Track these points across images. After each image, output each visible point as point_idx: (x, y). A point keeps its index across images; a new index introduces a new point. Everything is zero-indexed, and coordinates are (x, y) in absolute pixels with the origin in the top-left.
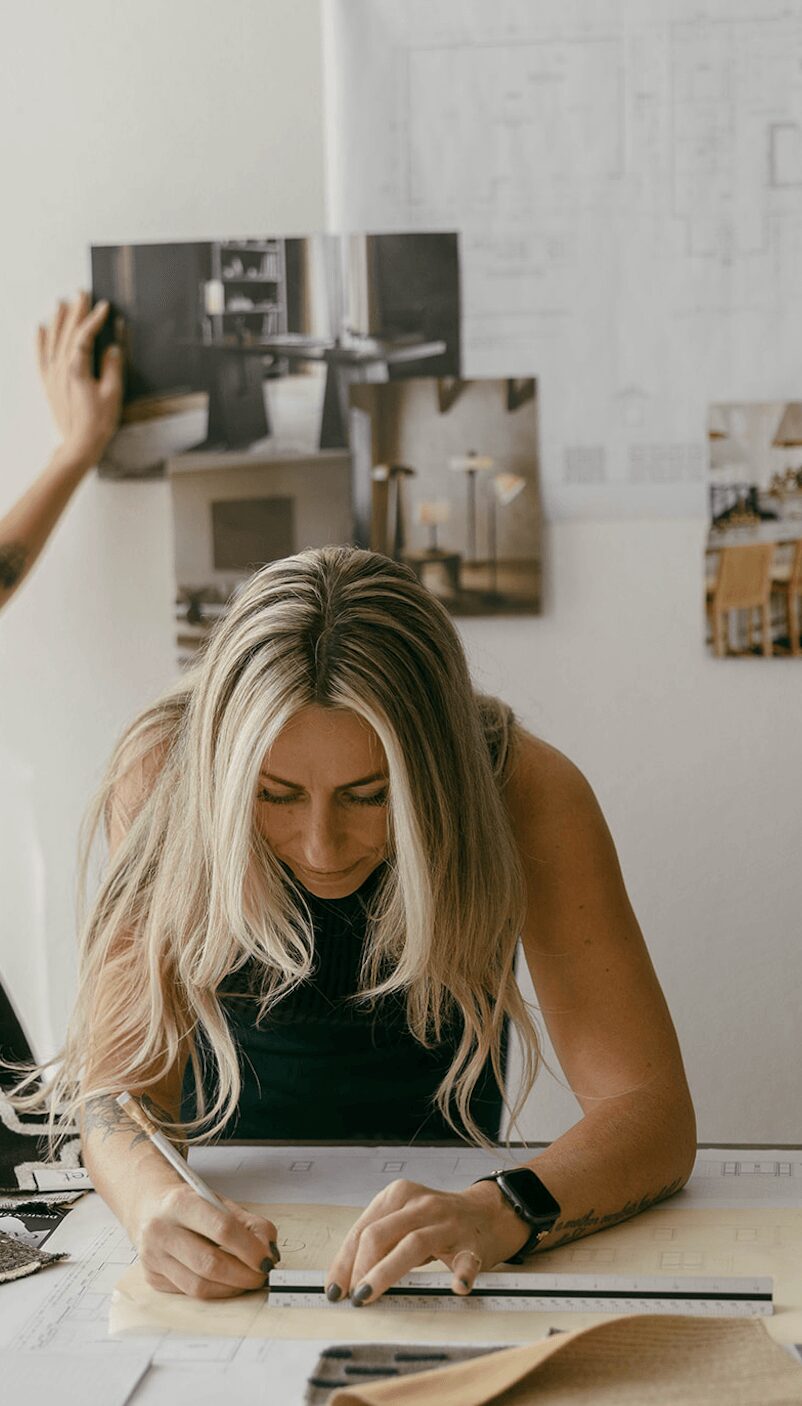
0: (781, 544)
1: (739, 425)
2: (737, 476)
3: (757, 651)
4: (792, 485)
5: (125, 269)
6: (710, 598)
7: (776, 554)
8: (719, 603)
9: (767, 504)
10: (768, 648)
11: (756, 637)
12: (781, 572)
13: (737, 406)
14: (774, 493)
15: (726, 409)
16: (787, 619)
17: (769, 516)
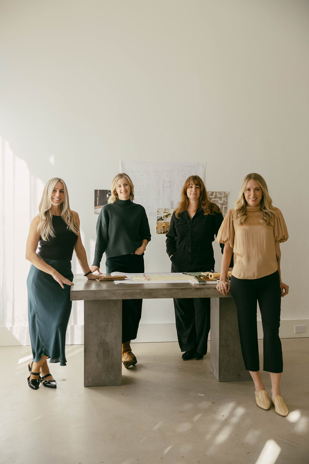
0: (164, 222)
1: (160, 211)
2: (160, 216)
3: (161, 233)
4: (165, 217)
5: (98, 192)
6: (157, 228)
7: (163, 223)
8: (158, 228)
9: (163, 219)
10: (162, 233)
11: (161, 232)
12: (164, 225)
13: (160, 209)
14: (163, 217)
15: (159, 209)
16: (164, 230)
17: (163, 220)
